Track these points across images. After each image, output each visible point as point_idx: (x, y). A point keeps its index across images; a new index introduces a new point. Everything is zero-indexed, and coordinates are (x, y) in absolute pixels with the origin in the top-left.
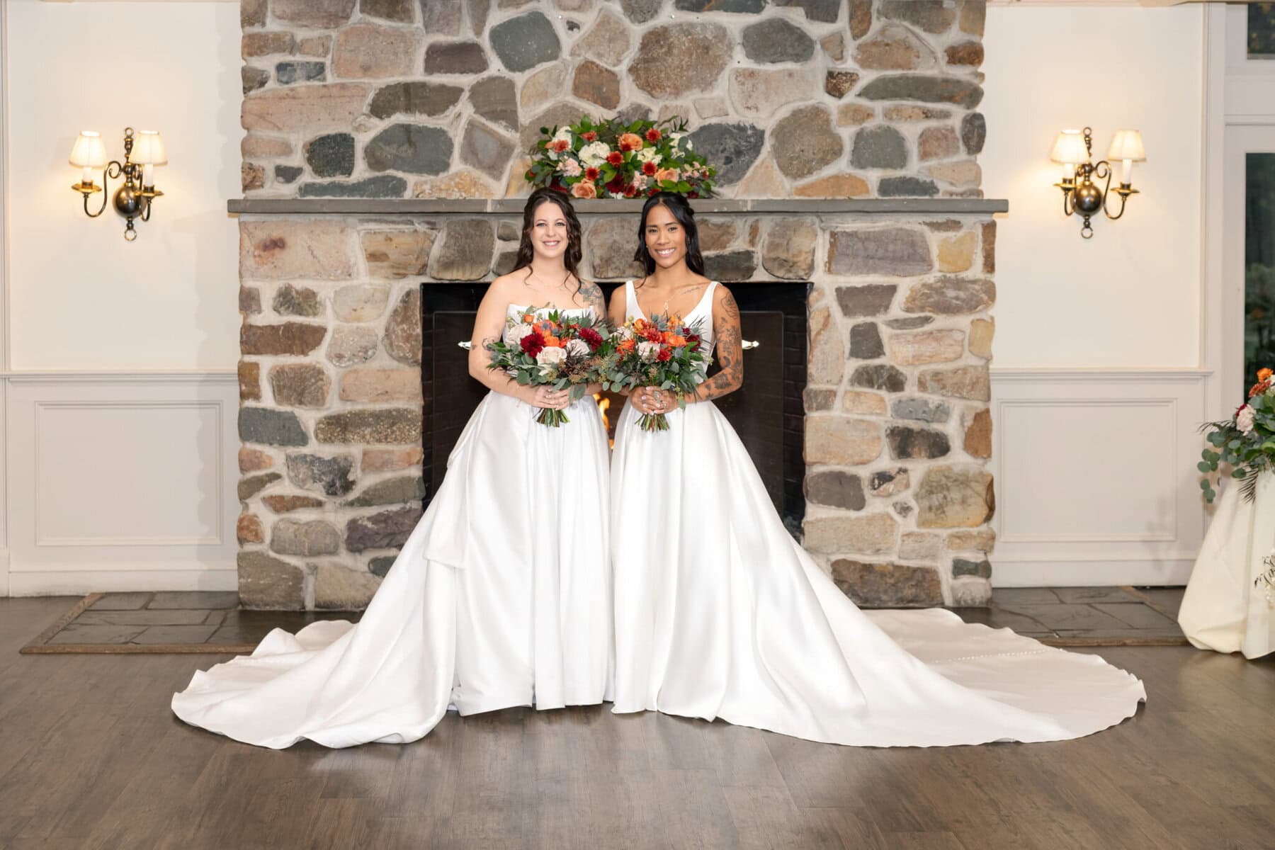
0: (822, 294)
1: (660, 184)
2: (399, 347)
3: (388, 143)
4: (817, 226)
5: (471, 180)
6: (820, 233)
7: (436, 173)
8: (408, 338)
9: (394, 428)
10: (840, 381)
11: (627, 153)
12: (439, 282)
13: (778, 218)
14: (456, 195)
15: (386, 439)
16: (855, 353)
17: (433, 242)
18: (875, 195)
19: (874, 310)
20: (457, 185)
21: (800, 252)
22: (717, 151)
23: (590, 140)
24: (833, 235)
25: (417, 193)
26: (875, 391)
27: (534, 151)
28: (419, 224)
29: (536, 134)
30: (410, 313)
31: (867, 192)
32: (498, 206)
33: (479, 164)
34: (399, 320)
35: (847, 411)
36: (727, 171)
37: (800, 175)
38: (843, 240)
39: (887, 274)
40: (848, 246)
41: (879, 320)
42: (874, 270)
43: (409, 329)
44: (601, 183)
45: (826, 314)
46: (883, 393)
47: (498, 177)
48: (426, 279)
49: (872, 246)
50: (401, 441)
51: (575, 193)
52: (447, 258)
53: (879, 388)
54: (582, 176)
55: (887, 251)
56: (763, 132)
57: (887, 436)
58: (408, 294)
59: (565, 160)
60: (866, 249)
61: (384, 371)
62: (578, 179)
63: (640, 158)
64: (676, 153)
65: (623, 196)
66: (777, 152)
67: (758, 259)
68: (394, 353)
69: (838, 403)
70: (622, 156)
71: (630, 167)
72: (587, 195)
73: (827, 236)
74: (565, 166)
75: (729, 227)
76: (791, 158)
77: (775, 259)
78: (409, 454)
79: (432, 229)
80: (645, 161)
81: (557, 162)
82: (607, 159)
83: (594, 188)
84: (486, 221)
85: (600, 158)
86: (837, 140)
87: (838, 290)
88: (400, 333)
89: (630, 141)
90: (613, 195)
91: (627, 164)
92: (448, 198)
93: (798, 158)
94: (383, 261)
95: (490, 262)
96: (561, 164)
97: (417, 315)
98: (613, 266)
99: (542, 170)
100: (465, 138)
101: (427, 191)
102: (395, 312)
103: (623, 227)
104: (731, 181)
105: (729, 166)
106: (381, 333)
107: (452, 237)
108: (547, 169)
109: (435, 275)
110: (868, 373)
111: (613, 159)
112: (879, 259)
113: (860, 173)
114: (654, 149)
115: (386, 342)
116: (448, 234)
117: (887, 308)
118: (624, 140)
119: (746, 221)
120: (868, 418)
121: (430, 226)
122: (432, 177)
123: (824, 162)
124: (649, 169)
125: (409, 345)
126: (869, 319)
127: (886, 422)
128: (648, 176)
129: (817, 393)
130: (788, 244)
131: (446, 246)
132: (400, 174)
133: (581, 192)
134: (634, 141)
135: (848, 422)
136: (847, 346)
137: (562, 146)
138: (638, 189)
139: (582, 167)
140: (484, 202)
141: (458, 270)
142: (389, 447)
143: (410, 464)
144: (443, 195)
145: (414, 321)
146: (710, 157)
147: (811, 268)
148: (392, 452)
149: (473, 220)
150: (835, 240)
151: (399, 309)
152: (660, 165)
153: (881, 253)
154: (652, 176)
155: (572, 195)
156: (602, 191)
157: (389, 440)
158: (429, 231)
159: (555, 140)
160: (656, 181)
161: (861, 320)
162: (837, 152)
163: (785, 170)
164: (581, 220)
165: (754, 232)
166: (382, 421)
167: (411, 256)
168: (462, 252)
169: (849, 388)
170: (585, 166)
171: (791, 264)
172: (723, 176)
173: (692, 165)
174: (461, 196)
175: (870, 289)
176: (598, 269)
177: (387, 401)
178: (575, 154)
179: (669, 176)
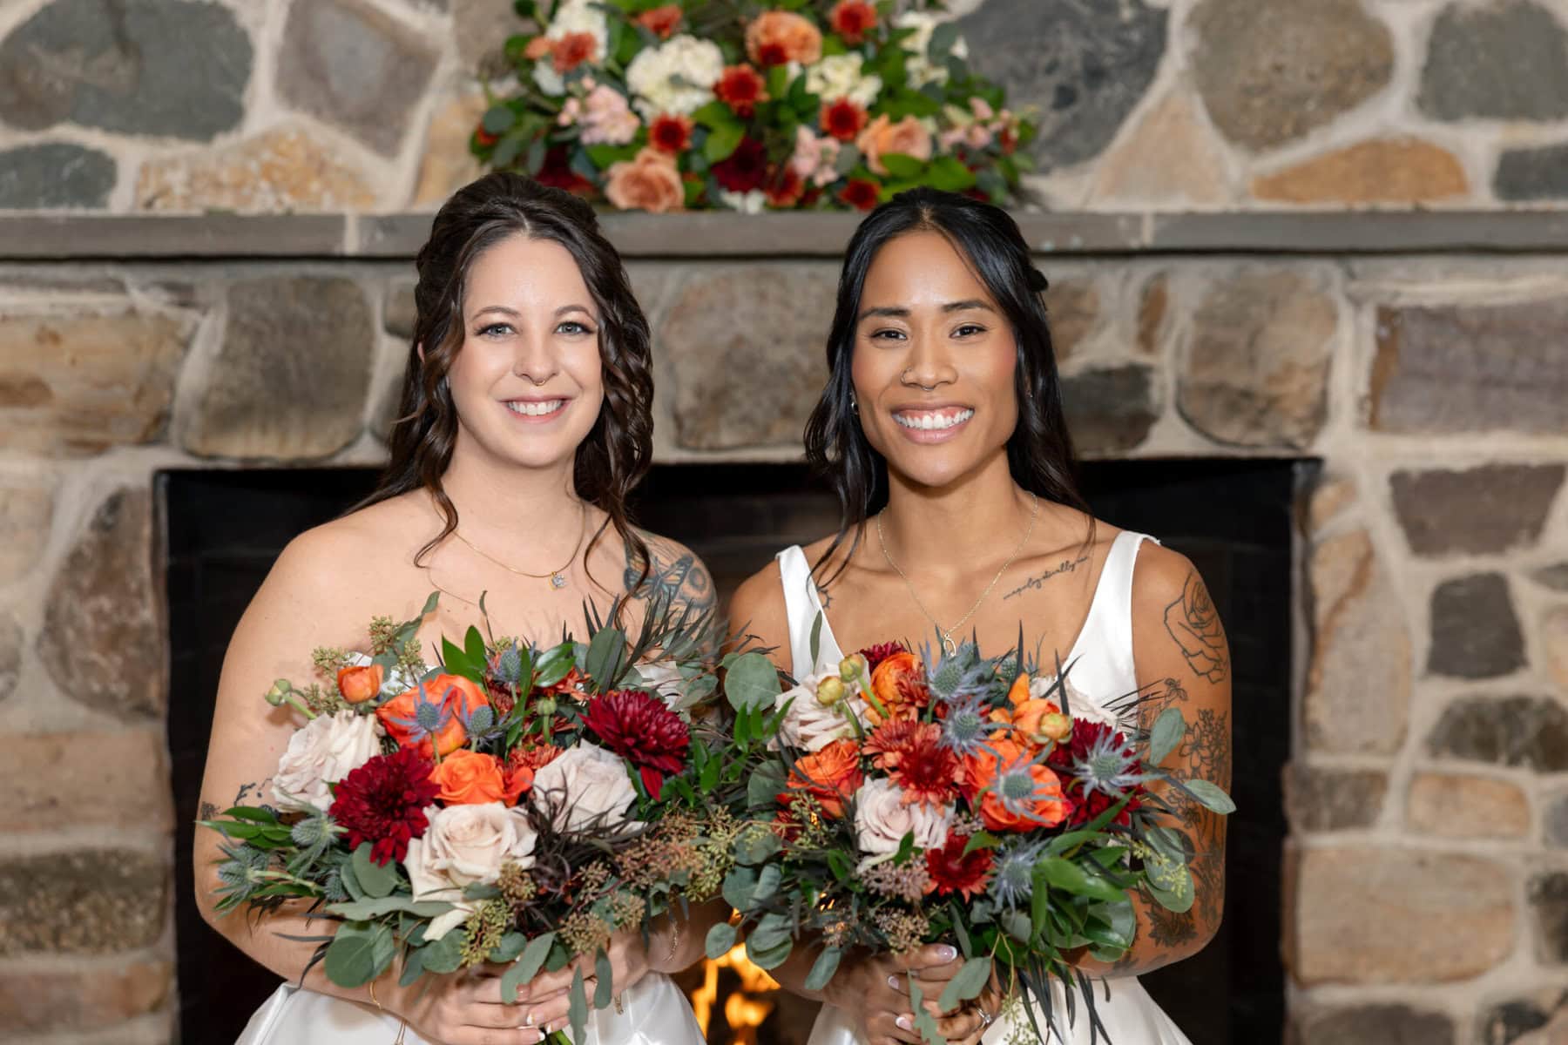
0: (1349, 491)
1: (875, 166)
2: (89, 667)
3: (60, 45)
4: (1336, 294)
5: (310, 157)
6: (1345, 311)
7: (205, 133)
8: (115, 638)
9: (81, 907)
10: (1399, 744)
11: (776, 70)
12: (210, 465)
13: (1223, 268)
14: (263, 201)
15: (56, 936)
16: (1442, 662)
17: (186, 345)
18: (1483, 198)
19: (1498, 537)
20: (267, 171)
21: (1289, 368)
22: (1033, 70)
23: (662, 33)
24: (1387, 316)
25: (147, 194)
26: (1498, 771)
27: (491, 69)
28: (144, 289)
29: (501, 18)
30: (118, 562)
31: (1462, 187)
32: (380, 236)
33: (330, 107)
34: (86, 582)
35: (1420, 829)
36: (1062, 131)
37: (1270, 139)
38: (1417, 333)
39: (1538, 430)
40: (1429, 351)
41: (1515, 565)
42: (1502, 419)
43: (118, 609)
44: (697, 164)
45: (1362, 550)
46: (1524, 777)
47: (388, 147)
48: (170, 458)
49: (1499, 349)
50: (102, 944)
51: (618, 194)
52: (231, 392)
53: (1514, 761)
54: (640, 140)
55: (1541, 362)
56: (1163, 15)
57: (1533, 899)
58: (115, 503)
59: (588, 93)
60: (1481, 358)
61: (45, 736)
62: (625, 151)
63: (813, 85)
64: (920, 71)
65: (766, 205)
66: (1206, 73)
67: (1163, 388)
68: (72, 685)
69: (1391, 807)
70: (760, 80)
71: (785, 114)
72: (656, 199)
73: (1368, 320)
74: (585, 109)
75: (1078, 294)
76: (1248, 92)
77: (1216, 390)
78: (127, 985)
79: (184, 305)
80: (830, 96)
81: (560, 100)
82: (716, 89)
83: (674, 177)
84: (346, 282)
85: (694, 86)
86: (1379, 40)
87: (1399, 480)
88: (88, 621)
89: (782, 34)
90: (734, 199)
91: (775, 105)
92: (243, 211)
93: (1266, 89)
94: (31, 404)
95: (361, 406)
96: (572, 106)
97: (143, 567)
98: (733, 413)
99: (518, 125)
100: (290, 28)
101: (179, 190)
102: (75, 559)
103: (762, 296)
104: (1072, 159)
105: (1067, 114)
106: (31, 623)
107: (245, 329)
108: (533, 121)
109: (196, 444)
110: (1481, 721)
111: (732, 92)
112: (1522, 387)
113: (1439, 133)
114: (855, 60)
115: (49, 648)
116: (234, 323)
117: (1536, 530)
118: (767, 31)
119: (1128, 278)
120: (1476, 847)
121: (175, 297)
122: (191, 148)
123: (1340, 100)
124: (843, 121)
125: (118, 660)
126: (1485, 564)
127: (1529, 858)
128: (842, 142)
129: (1334, 781)
130: (1251, 343)
131: (227, 356)
132: (94, 139)
133: (636, 191)
134: (793, 33)
135: (1422, 863)
136: (1421, 642)
137: (576, 50)
138: (810, 180)
139: (638, 113)
140: (335, 223)
141: (264, 429)
142: (65, 964)
143: (131, 1012)
144: (226, 202)
145: (133, 586)
146: (1012, 87)
147: (1319, 414)
148: (76, 979)
149: (307, 279)
150: (1394, 331)
151: (88, 552)
152: (874, 110)
153: (1525, 369)
154: (852, 141)
155: (606, 202)
156: (699, 186)
157: (65, 942)
158: (173, 313)
159: (557, 33)
160: (863, 157)
161: (1461, 565)
162: (1378, 73)
163: (1229, 126)
164: (638, 278)
165: (1153, 309)
166: (42, 886)
167: (118, 390)
168: (276, 375)
169: (1425, 764)
170: (647, 111)
171: (1261, 404)
172: (1052, 142)
173: (967, 108)
174: (280, 202)
175: (1491, 477)
176: (688, 423)
177: (56, 827)
178: (616, 76)
179: (904, 142)
